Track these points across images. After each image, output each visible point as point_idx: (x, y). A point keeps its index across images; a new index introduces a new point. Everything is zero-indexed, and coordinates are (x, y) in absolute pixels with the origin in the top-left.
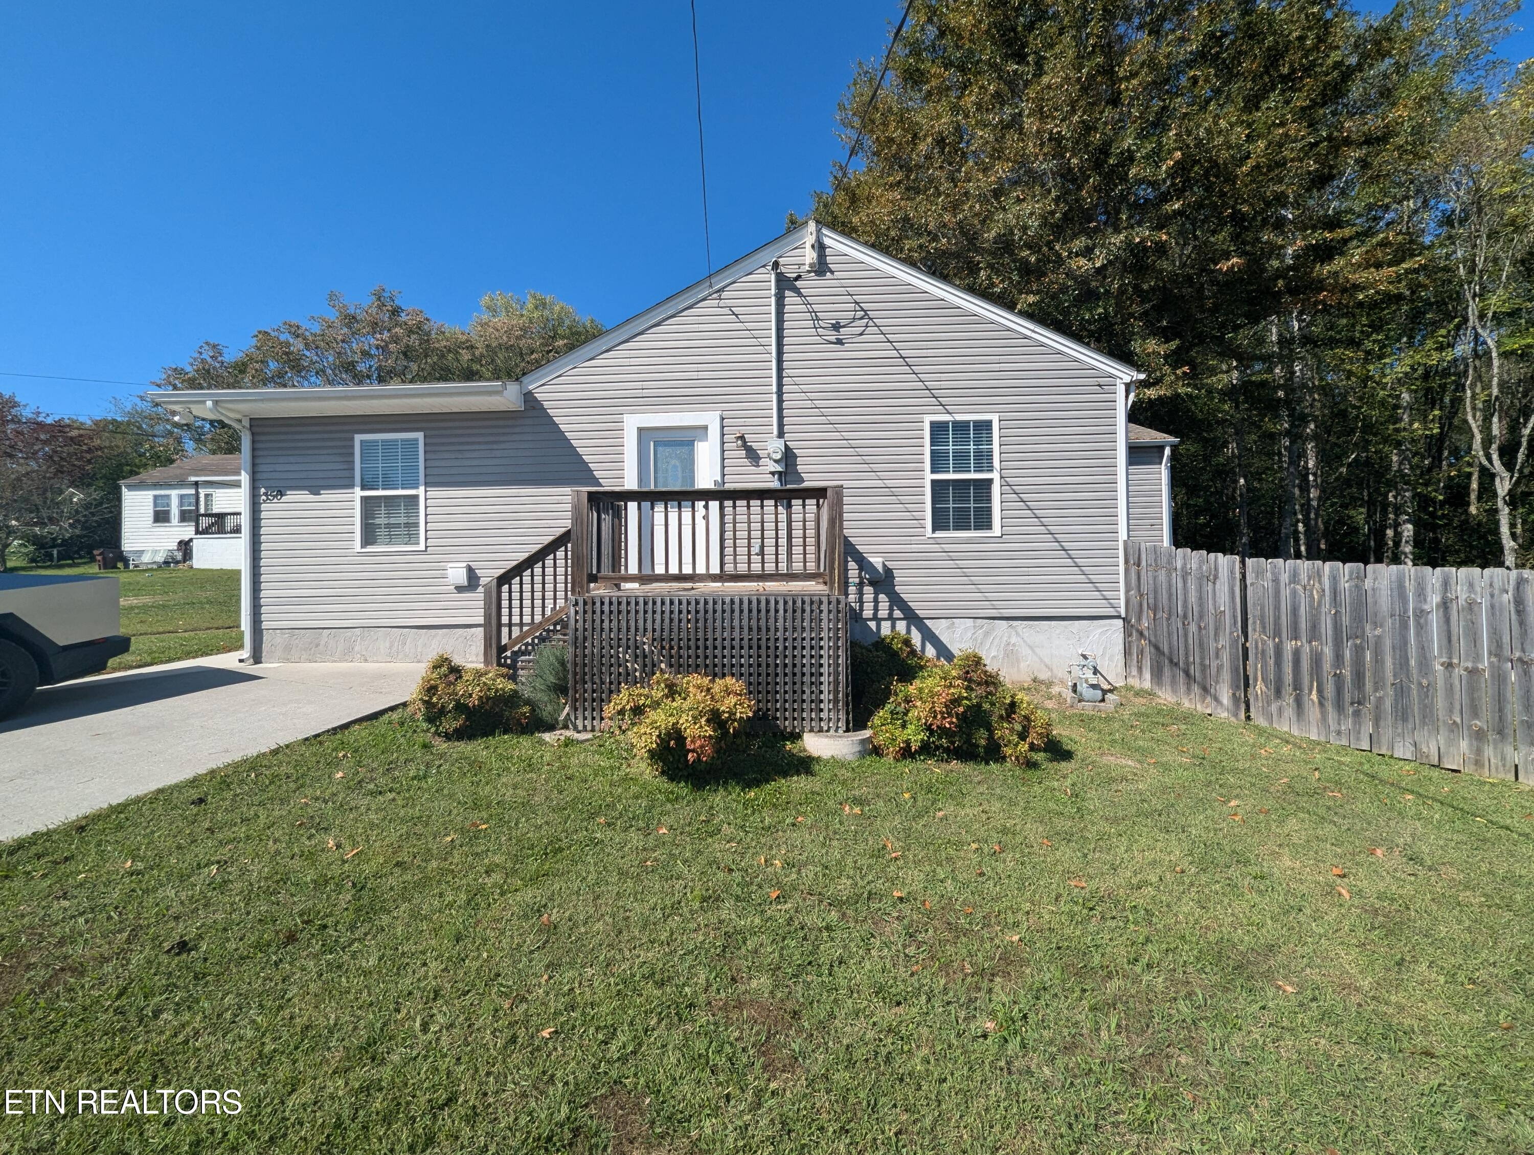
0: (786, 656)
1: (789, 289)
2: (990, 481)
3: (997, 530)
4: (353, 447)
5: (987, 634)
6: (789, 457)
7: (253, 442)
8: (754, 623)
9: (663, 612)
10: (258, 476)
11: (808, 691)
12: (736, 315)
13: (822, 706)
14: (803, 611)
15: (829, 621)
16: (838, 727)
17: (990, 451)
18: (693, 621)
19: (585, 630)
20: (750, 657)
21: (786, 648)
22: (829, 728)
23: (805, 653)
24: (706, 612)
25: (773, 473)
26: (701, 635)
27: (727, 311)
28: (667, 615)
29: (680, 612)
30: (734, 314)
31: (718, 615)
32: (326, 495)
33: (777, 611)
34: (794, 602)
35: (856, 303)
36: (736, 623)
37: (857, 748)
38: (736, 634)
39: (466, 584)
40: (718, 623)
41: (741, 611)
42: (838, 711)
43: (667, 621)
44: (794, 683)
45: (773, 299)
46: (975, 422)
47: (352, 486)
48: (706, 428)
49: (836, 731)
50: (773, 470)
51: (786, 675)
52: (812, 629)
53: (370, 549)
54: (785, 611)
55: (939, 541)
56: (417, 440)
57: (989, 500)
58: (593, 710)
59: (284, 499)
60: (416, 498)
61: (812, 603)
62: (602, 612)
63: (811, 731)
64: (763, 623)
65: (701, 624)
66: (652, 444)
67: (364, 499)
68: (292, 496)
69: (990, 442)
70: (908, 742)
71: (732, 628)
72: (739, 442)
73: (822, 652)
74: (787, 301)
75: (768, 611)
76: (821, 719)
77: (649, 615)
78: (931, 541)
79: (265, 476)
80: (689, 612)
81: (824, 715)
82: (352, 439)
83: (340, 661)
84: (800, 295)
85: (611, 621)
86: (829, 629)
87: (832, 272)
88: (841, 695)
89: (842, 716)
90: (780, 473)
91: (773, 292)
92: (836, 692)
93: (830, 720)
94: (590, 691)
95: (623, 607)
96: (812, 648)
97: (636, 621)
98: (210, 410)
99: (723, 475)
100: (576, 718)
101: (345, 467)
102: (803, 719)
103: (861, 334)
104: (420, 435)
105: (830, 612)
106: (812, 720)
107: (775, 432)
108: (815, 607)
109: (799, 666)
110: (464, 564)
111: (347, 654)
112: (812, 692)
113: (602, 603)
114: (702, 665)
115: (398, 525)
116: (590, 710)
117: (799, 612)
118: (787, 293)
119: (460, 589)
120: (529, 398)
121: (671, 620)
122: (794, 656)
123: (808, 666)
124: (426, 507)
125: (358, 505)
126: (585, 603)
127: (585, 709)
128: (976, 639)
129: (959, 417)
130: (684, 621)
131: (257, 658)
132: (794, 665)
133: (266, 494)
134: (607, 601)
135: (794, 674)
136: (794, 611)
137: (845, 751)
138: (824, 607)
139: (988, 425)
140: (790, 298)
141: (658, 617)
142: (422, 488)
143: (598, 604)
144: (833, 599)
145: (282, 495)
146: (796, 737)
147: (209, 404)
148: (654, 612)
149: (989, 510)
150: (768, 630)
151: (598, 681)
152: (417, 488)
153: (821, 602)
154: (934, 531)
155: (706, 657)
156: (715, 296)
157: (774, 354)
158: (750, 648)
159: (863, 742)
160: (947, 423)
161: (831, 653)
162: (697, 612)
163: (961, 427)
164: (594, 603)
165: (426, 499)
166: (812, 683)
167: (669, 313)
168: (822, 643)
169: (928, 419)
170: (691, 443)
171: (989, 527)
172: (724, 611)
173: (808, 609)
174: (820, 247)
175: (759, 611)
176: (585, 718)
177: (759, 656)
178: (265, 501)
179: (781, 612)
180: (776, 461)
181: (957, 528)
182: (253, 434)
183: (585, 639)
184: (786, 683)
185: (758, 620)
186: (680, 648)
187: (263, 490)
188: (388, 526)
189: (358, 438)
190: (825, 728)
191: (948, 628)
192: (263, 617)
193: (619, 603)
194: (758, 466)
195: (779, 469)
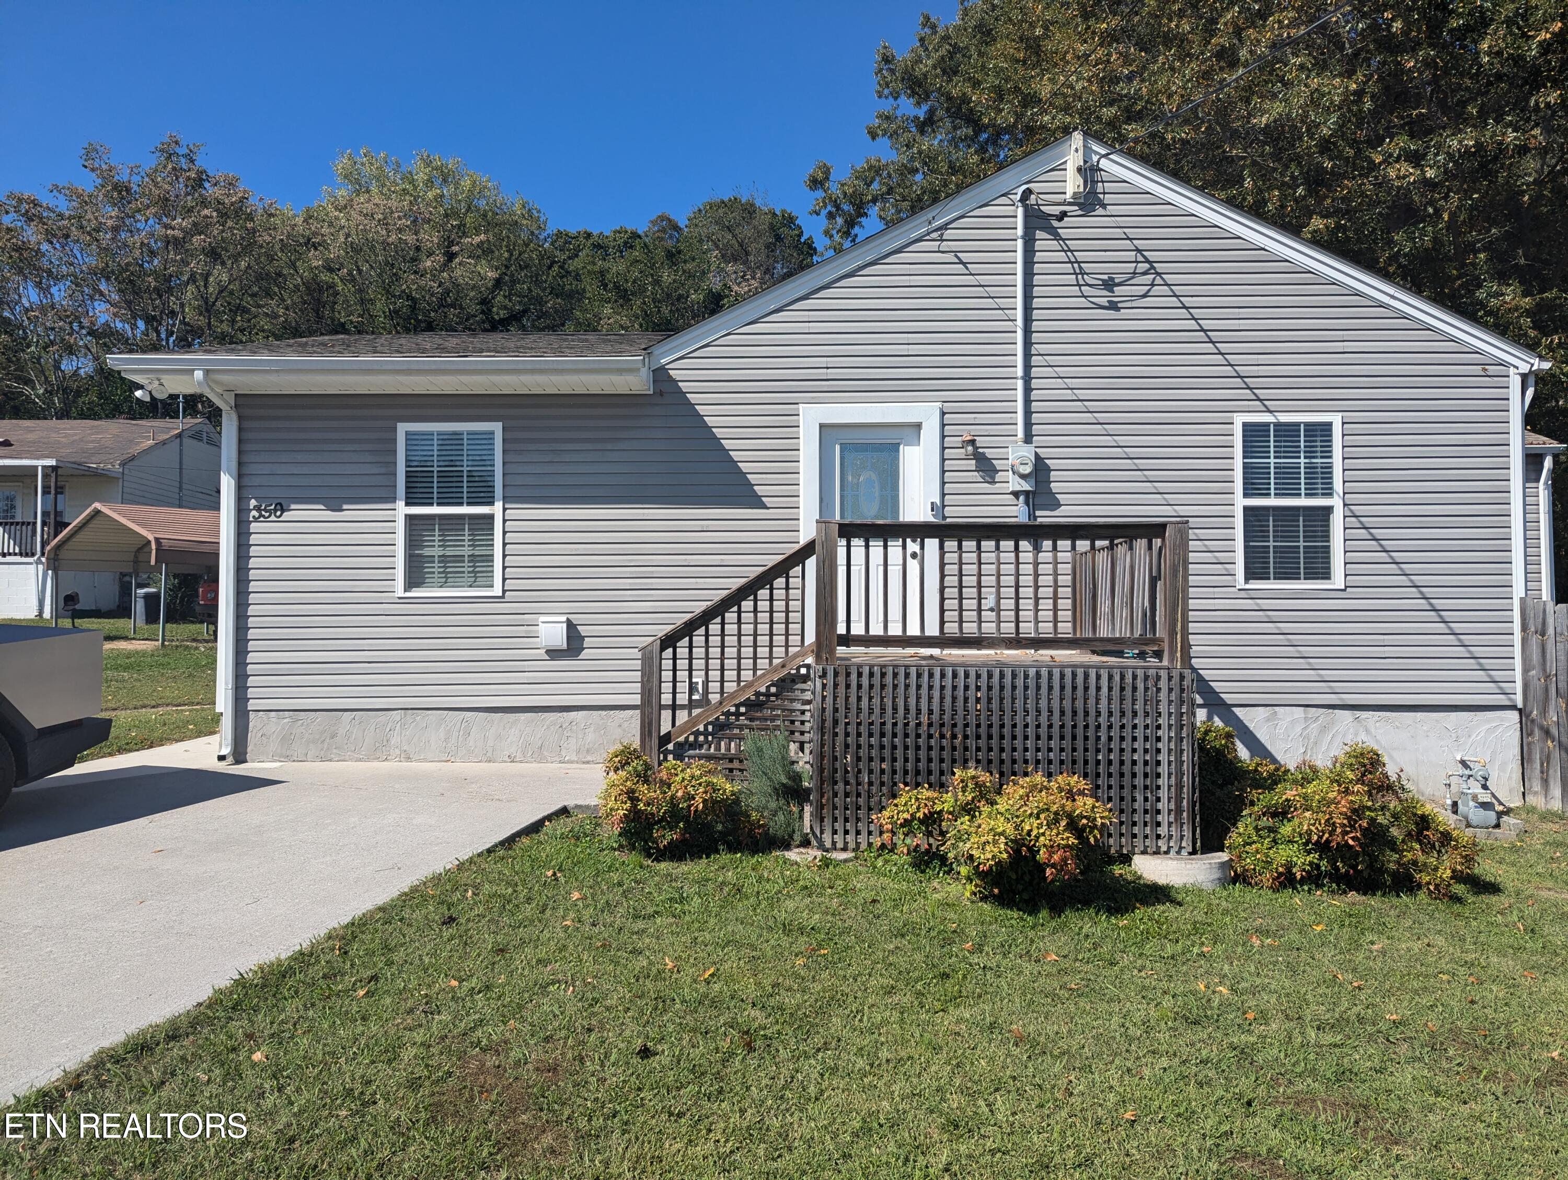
0: (1110, 750)
1: (1041, 229)
2: (1329, 510)
3: (1338, 580)
4: (394, 440)
5: (1324, 729)
6: (1041, 470)
7: (240, 429)
8: (1067, 704)
9: (942, 688)
10: (246, 481)
11: (1140, 797)
12: (964, 264)
13: (1160, 818)
14: (1135, 689)
15: (1170, 702)
16: (1181, 848)
17: (1330, 467)
18: (984, 701)
19: (836, 710)
20: (1062, 750)
21: (1110, 739)
22: (1169, 848)
23: (1136, 745)
24: (1002, 688)
25: (1016, 494)
26: (995, 719)
27: (950, 257)
28: (948, 692)
29: (966, 688)
30: (961, 262)
31: (1019, 691)
32: (351, 512)
33: (1098, 689)
34: (1122, 677)
35: (1138, 250)
36: (1043, 704)
37: (1216, 874)
38: (1044, 720)
39: (565, 646)
40: (1019, 704)
41: (1050, 688)
42: (1182, 824)
43: (948, 700)
44: (1122, 787)
45: (1020, 244)
46: (1307, 424)
47: (393, 500)
48: (919, 426)
49: (1178, 853)
50: (1018, 488)
51: (1110, 775)
52: (1147, 714)
53: (415, 593)
54: (1110, 689)
55: (1253, 594)
56: (492, 433)
57: (1326, 536)
58: (846, 820)
59: (287, 516)
60: (491, 517)
61: (1146, 678)
62: (859, 687)
63: (1144, 852)
64: (1079, 704)
65: (995, 705)
66: (838, 448)
67: (410, 518)
68: (297, 512)
69: (1328, 454)
70: (1289, 866)
71: (1038, 711)
72: (970, 448)
73: (1160, 745)
74: (1038, 245)
75: (1086, 689)
76: (1158, 837)
77: (924, 691)
78: (1243, 594)
79: (256, 481)
80: (978, 688)
81: (1163, 830)
82: (394, 430)
83: (368, 760)
84: (1057, 237)
85: (871, 698)
86: (1170, 714)
87: (1104, 206)
88: (1185, 802)
89: (1187, 832)
90: (1027, 493)
91: (1020, 231)
92: (1179, 800)
93: (1171, 837)
94: (841, 794)
95: (889, 679)
96: (1146, 739)
97: (906, 698)
98: (199, 383)
99: (943, 495)
100: (822, 832)
101: (383, 470)
102: (1134, 836)
103: (1144, 296)
104: (497, 427)
105: (1170, 690)
106: (1146, 837)
107: (1021, 434)
108: (1150, 684)
109: (1128, 763)
110: (564, 618)
111: (379, 751)
112: (1146, 799)
113: (860, 675)
114: (996, 762)
115: (459, 559)
116: (841, 820)
117: (1129, 690)
118: (1039, 234)
119: (554, 654)
120: (661, 375)
121: (954, 699)
122: (1122, 750)
123: (1140, 764)
124: (504, 533)
125: (400, 526)
126: (836, 674)
127: (835, 820)
128: (1308, 737)
129: (1284, 418)
130: (972, 700)
131: (239, 756)
132: (1122, 763)
133: (258, 508)
134: (866, 671)
135: (1122, 775)
136: (1122, 689)
137: (1201, 878)
138: (1163, 684)
139: (1326, 429)
140: (1043, 242)
141: (936, 694)
142: (499, 505)
143: (854, 677)
144: (1175, 674)
145: (283, 511)
146: (1126, 859)
147: (199, 375)
148: (931, 687)
149: (1327, 550)
150: (1086, 714)
151: (853, 781)
152: (491, 503)
153: (1158, 678)
154: (1247, 580)
155: (1002, 750)
156: (935, 235)
157: (1020, 322)
158: (1062, 738)
159: (1223, 866)
160: (1267, 425)
161: (1172, 746)
162: (990, 688)
163: (1287, 431)
164: (848, 674)
165: (504, 521)
166: (1146, 787)
167: (869, 259)
168: (1160, 733)
169: (1239, 419)
170: (895, 448)
171: (1326, 575)
172: (1026, 688)
173: (1140, 686)
174: (1089, 172)
175: (1074, 688)
176: (835, 832)
177: (1074, 750)
178: (256, 520)
179: (1105, 689)
180: (1023, 477)
181: (1282, 575)
182: (240, 418)
183: (836, 722)
184: (1110, 787)
185: (1074, 700)
186: (966, 737)
187: (253, 503)
188: (444, 559)
189: (402, 428)
190: (1164, 848)
191: (1268, 720)
192: (251, 693)
193: (883, 675)
194: (993, 482)
195: (1027, 487)
